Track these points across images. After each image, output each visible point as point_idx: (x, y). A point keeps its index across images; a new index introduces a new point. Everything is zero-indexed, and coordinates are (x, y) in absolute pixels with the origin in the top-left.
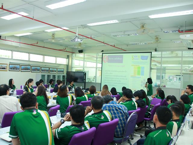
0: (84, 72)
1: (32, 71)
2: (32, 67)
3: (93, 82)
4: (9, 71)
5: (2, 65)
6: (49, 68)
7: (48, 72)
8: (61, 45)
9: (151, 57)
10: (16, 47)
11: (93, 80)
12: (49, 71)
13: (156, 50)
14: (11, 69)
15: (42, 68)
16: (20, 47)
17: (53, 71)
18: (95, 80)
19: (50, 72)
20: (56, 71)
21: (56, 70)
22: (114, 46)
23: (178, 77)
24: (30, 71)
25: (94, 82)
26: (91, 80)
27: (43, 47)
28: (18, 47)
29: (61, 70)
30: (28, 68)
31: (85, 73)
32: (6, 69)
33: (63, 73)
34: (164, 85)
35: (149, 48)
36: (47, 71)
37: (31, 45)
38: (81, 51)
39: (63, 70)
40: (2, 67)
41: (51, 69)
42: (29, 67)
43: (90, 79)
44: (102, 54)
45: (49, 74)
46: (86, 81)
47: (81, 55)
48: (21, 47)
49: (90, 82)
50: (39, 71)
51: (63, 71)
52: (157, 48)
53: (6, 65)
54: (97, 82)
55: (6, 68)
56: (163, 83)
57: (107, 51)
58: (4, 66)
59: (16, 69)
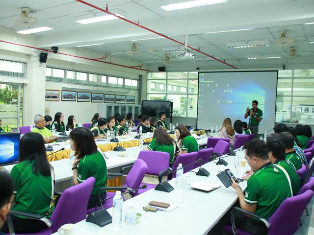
0: (170, 102)
1: (93, 101)
2: (93, 94)
3: (182, 116)
4: (62, 100)
5: (53, 92)
6: (115, 95)
7: (114, 102)
8: (133, 60)
9: (278, 78)
10: (72, 63)
11: (183, 114)
12: (115, 100)
13: (284, 68)
14: (65, 98)
15: (106, 96)
16: (77, 63)
17: (120, 100)
18: (185, 113)
19: (116, 102)
20: (124, 100)
21: (124, 98)
22: (224, 62)
23: (304, 108)
24: (89, 100)
25: (185, 116)
26: (180, 113)
27: (109, 63)
28: (75, 63)
29: (131, 98)
30: (87, 96)
31: (172, 103)
32: (58, 98)
33: (133, 103)
34: (295, 120)
35: (273, 64)
36: (113, 100)
37: (93, 60)
38: (162, 69)
39: (133, 98)
40: (53, 95)
41: (117, 97)
42: (88, 94)
43: (177, 112)
44: (199, 72)
45: (116, 105)
46: (173, 115)
47: (162, 75)
48: (79, 64)
49: (177, 116)
50: (102, 101)
51: (133, 100)
52: (285, 64)
53: (57, 92)
54: (188, 116)
55: (57, 96)
56: (294, 116)
57: (206, 69)
58: (55, 93)
59: (71, 98)
